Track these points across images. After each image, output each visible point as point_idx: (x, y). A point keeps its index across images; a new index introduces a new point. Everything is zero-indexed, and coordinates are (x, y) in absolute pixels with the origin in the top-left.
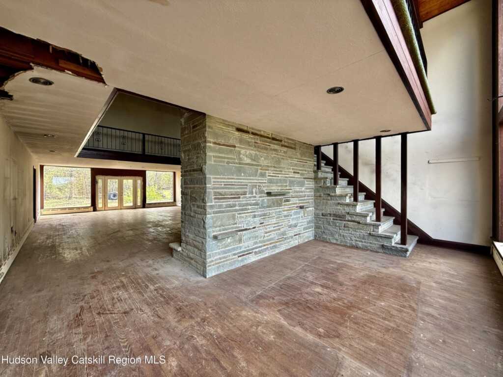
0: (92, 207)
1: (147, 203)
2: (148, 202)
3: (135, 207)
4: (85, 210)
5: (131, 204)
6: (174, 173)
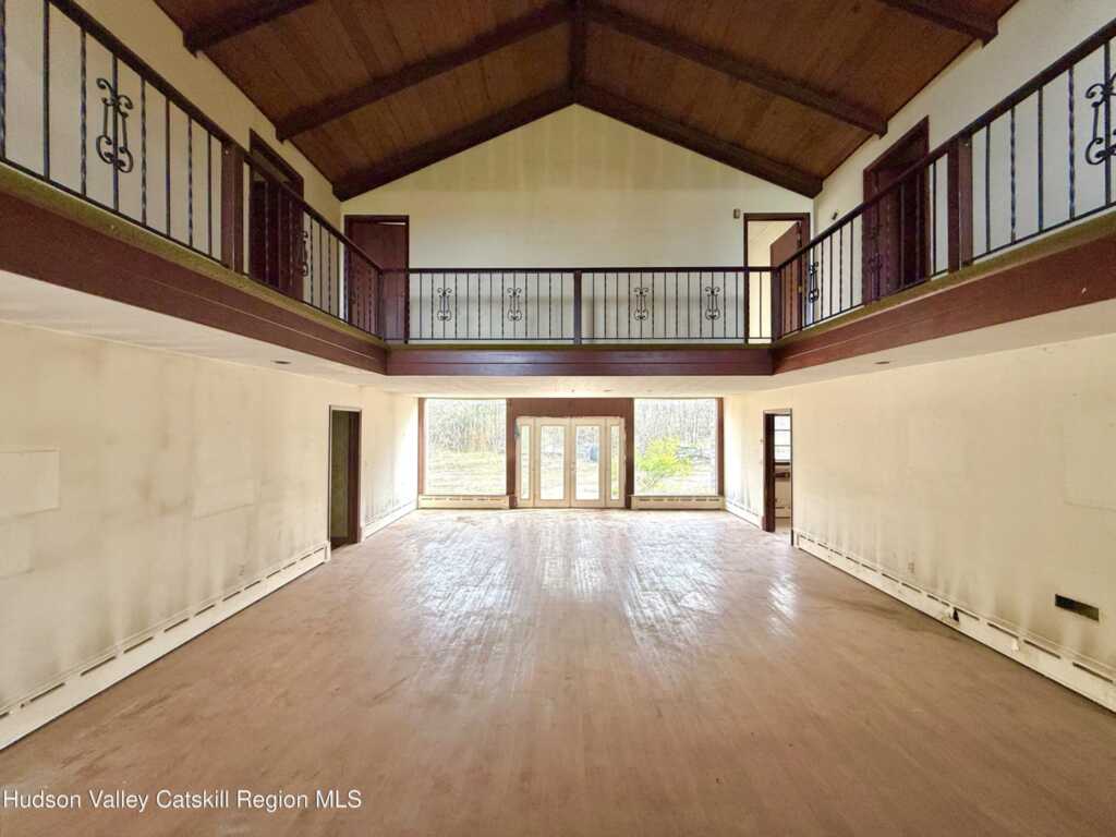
0: (508, 498)
1: (636, 494)
2: (639, 489)
3: (603, 507)
4: (492, 502)
5: (596, 496)
6: (721, 402)
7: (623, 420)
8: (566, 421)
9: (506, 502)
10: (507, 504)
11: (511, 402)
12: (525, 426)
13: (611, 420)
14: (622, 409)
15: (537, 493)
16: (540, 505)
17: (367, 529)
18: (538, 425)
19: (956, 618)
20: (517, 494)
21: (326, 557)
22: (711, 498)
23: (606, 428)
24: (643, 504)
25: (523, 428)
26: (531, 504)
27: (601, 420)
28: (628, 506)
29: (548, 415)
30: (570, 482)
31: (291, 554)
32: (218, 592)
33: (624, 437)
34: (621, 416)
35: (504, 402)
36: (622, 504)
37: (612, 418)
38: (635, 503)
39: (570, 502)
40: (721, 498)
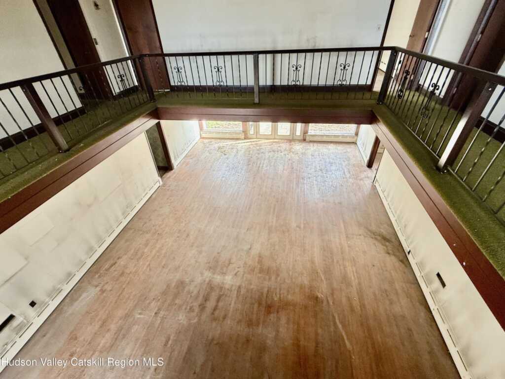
0: (243, 134)
1: (309, 133)
3: (292, 139)
4: (235, 136)
5: (288, 133)
10: (243, 137)
15: (258, 131)
16: (260, 137)
17: (175, 162)
19: (409, 253)
20: (248, 132)
21: (160, 183)
22: (351, 137)
24: (312, 139)
26: (255, 136)
28: (304, 141)
31: (145, 190)
32: (121, 217)
36: (301, 139)
38: (307, 138)
39: (274, 136)
40: (356, 138)
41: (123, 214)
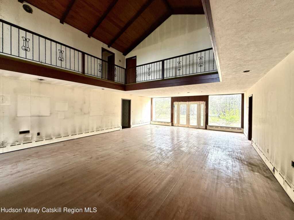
7: (205, 102)
8: (187, 103)
9: (170, 124)
10: (171, 125)
11: (172, 98)
12: (176, 104)
13: (201, 102)
14: (205, 99)
15: (179, 122)
16: (179, 126)
18: (179, 104)
20: (174, 122)
21: (120, 129)
22: (238, 128)
23: (199, 105)
24: (211, 128)
25: (176, 105)
26: (177, 125)
27: (198, 102)
28: (206, 128)
29: (182, 101)
30: (188, 120)
33: (205, 107)
34: (204, 101)
35: (171, 98)
36: (204, 128)
37: (202, 102)
38: (208, 127)
39: (188, 126)
40: (242, 129)
41: (97, 129)
